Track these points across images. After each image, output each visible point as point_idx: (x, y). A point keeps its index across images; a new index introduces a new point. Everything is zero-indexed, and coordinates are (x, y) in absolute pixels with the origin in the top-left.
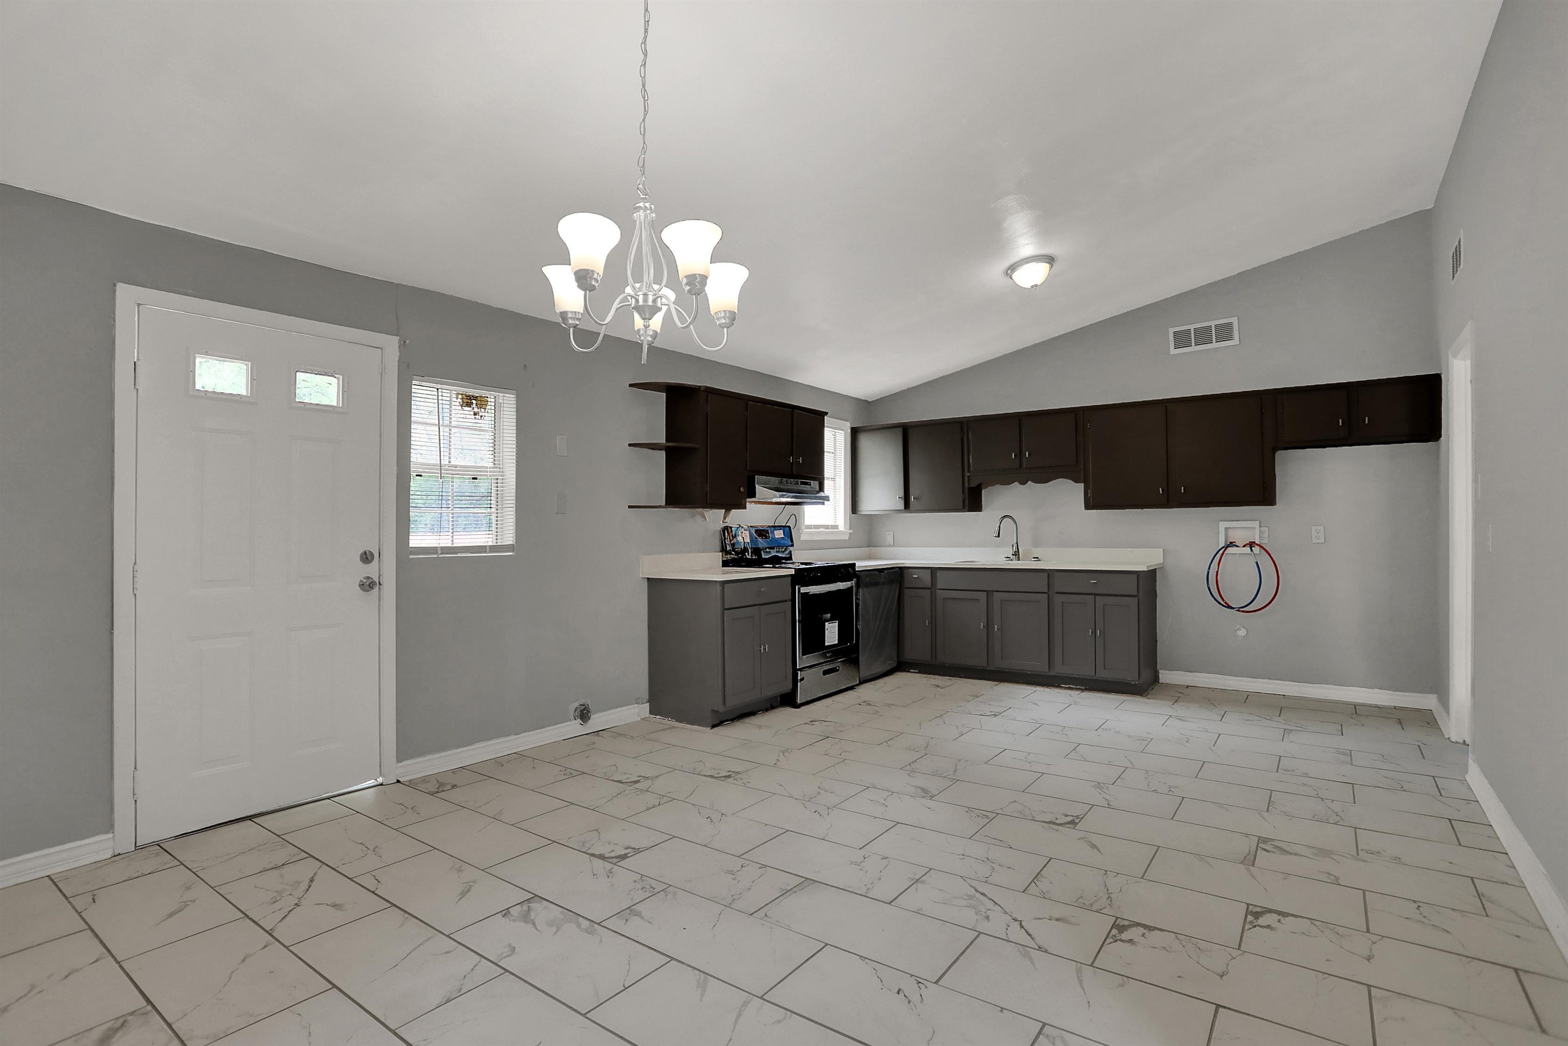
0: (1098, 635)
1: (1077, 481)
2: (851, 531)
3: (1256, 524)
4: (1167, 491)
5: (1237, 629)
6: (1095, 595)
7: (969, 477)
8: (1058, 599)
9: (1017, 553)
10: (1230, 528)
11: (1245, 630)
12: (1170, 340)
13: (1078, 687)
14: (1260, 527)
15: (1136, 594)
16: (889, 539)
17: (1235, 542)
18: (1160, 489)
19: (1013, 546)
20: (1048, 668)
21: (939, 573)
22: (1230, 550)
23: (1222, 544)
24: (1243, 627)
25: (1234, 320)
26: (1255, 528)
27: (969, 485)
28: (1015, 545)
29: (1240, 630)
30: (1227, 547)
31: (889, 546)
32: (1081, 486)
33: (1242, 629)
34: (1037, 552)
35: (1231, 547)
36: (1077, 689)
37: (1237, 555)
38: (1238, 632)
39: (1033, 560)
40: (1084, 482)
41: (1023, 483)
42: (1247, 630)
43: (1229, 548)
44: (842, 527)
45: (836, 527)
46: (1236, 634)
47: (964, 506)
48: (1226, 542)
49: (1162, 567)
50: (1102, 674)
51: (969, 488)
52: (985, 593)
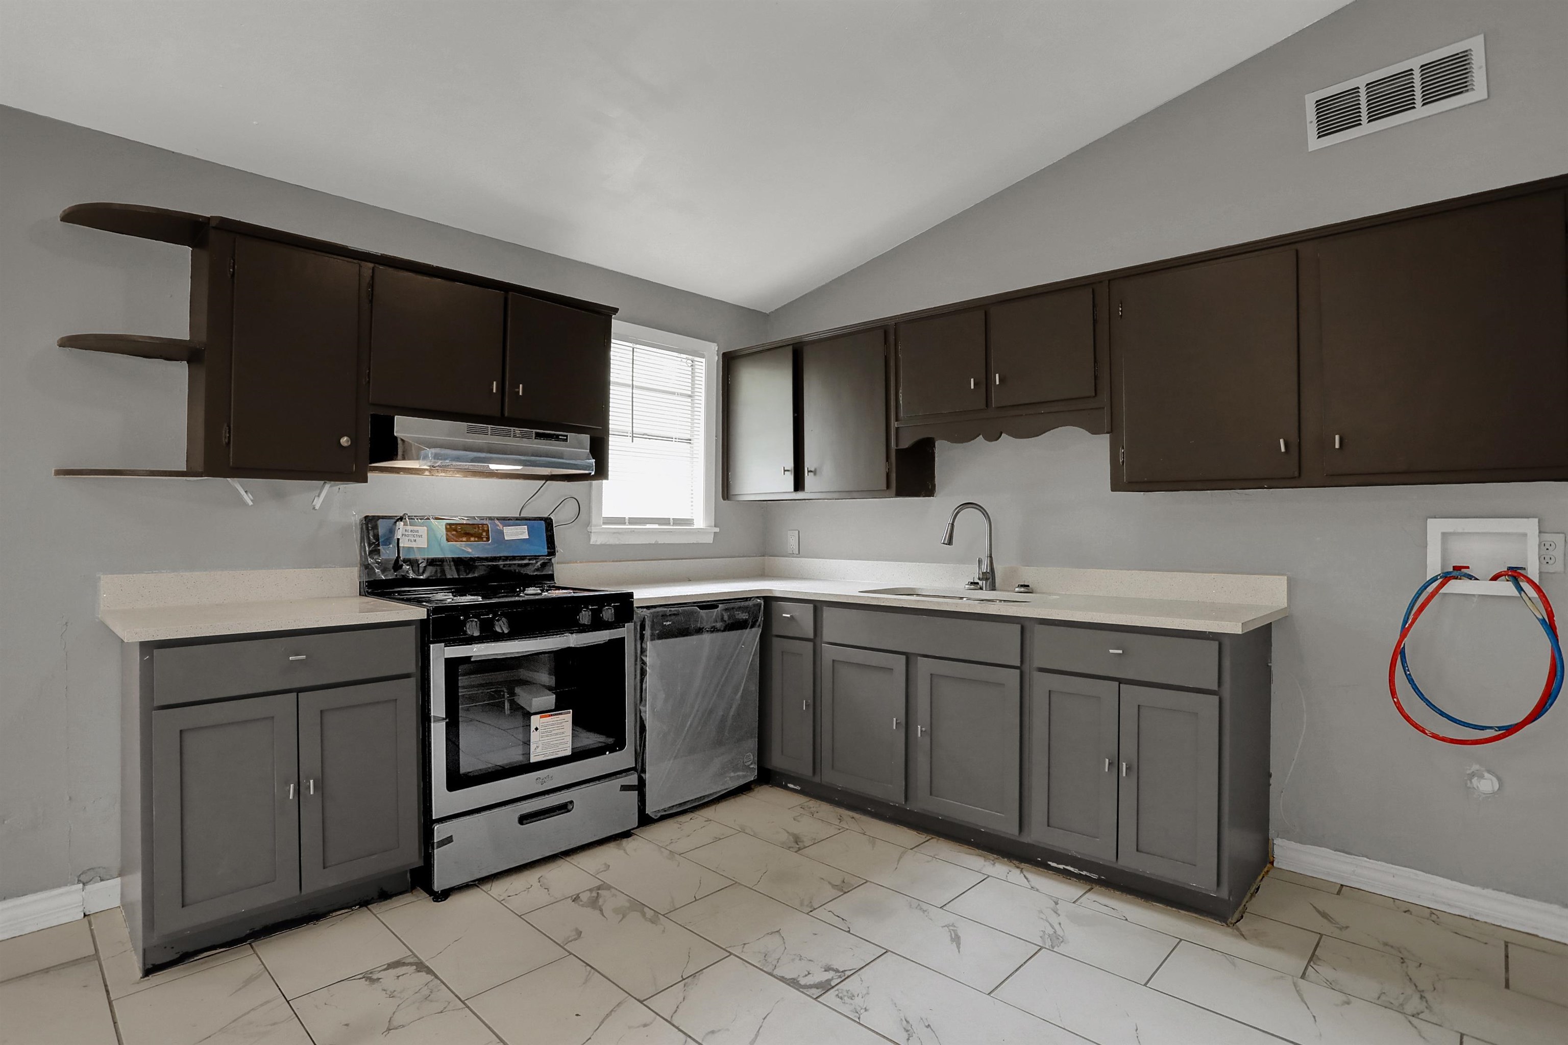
0: (1124, 775)
1: (1095, 431)
2: (717, 530)
3: (1530, 526)
4: (1297, 447)
5: (1473, 775)
6: (1120, 681)
7: (897, 429)
8: (1041, 684)
9: (989, 576)
10: (1454, 534)
11: (1494, 779)
12: (1308, 120)
13: (1084, 873)
14: (1540, 532)
15: (1215, 687)
16: (792, 543)
17: (1468, 567)
18: (1282, 441)
19: (980, 562)
20: (1017, 828)
21: (827, 613)
22: (1454, 587)
23: (1434, 568)
24: (1489, 772)
25: (1476, 46)
26: (1525, 535)
27: (897, 446)
28: (986, 562)
29: (1481, 777)
30: (1446, 578)
31: (792, 555)
32: (1103, 442)
33: (1486, 775)
34: (1029, 575)
35: (1457, 578)
36: (1079, 877)
37: (1475, 599)
38: (1475, 780)
39: (1017, 589)
40: (1110, 432)
41: (993, 437)
42: (1499, 779)
43: (1452, 582)
44: (700, 522)
45: (689, 522)
46: (1469, 785)
47: (888, 486)
48: (1443, 566)
49: (1286, 618)
50: (1131, 861)
51: (898, 451)
52: (904, 657)
